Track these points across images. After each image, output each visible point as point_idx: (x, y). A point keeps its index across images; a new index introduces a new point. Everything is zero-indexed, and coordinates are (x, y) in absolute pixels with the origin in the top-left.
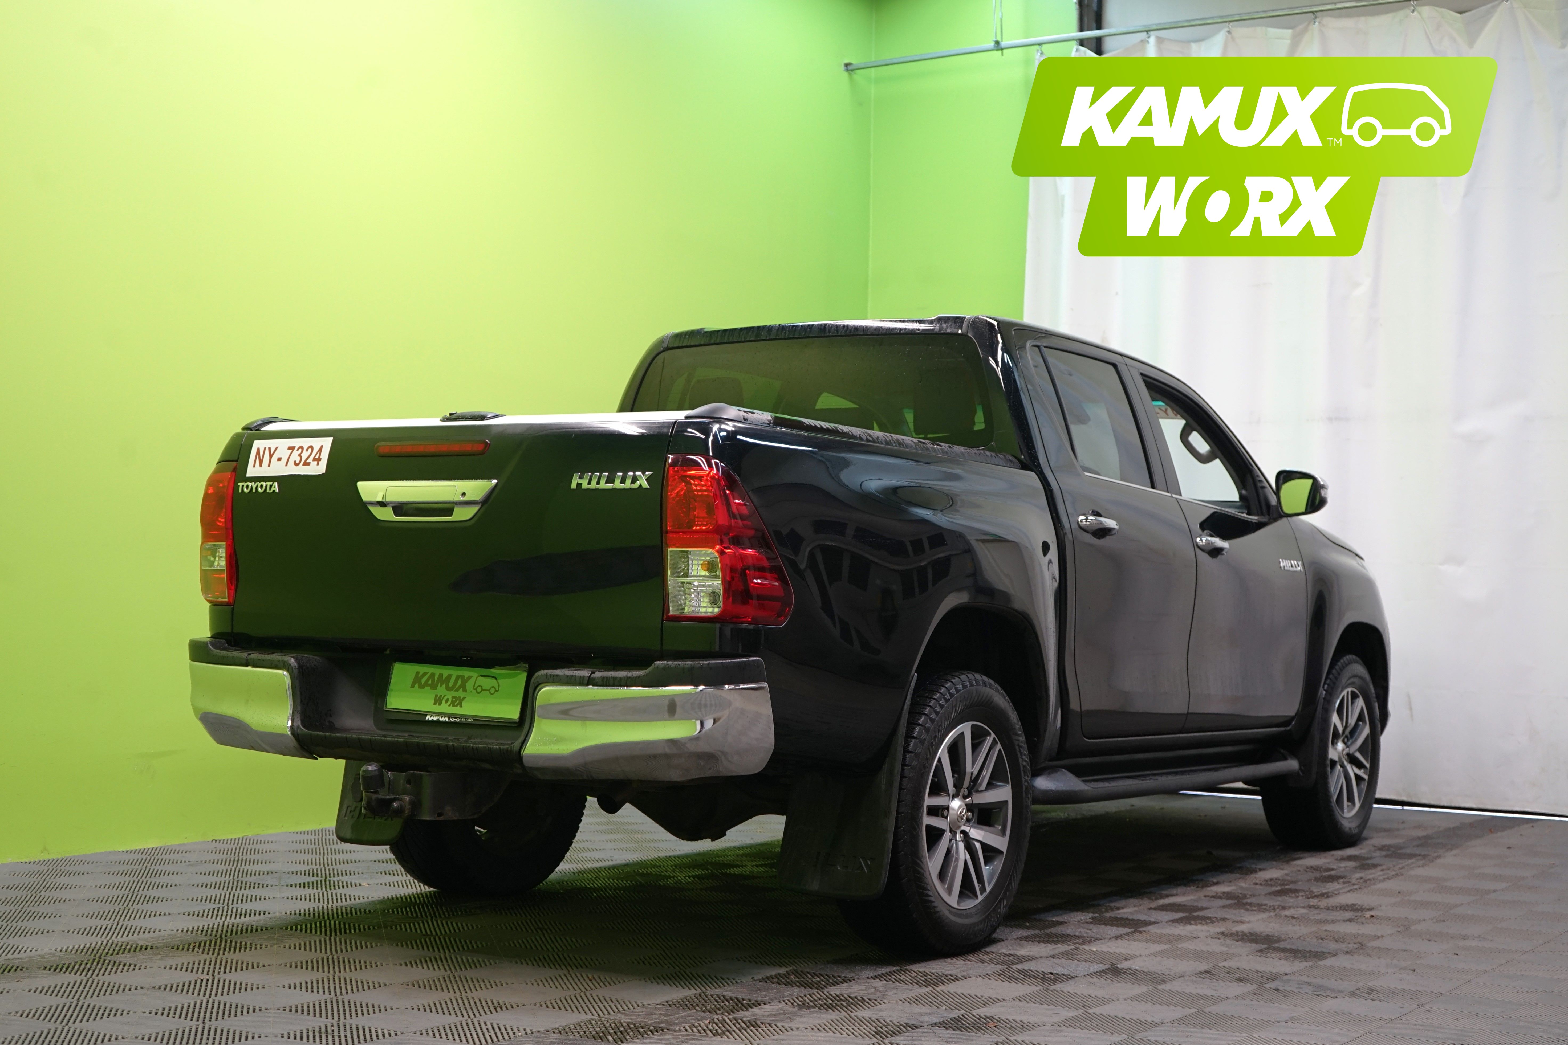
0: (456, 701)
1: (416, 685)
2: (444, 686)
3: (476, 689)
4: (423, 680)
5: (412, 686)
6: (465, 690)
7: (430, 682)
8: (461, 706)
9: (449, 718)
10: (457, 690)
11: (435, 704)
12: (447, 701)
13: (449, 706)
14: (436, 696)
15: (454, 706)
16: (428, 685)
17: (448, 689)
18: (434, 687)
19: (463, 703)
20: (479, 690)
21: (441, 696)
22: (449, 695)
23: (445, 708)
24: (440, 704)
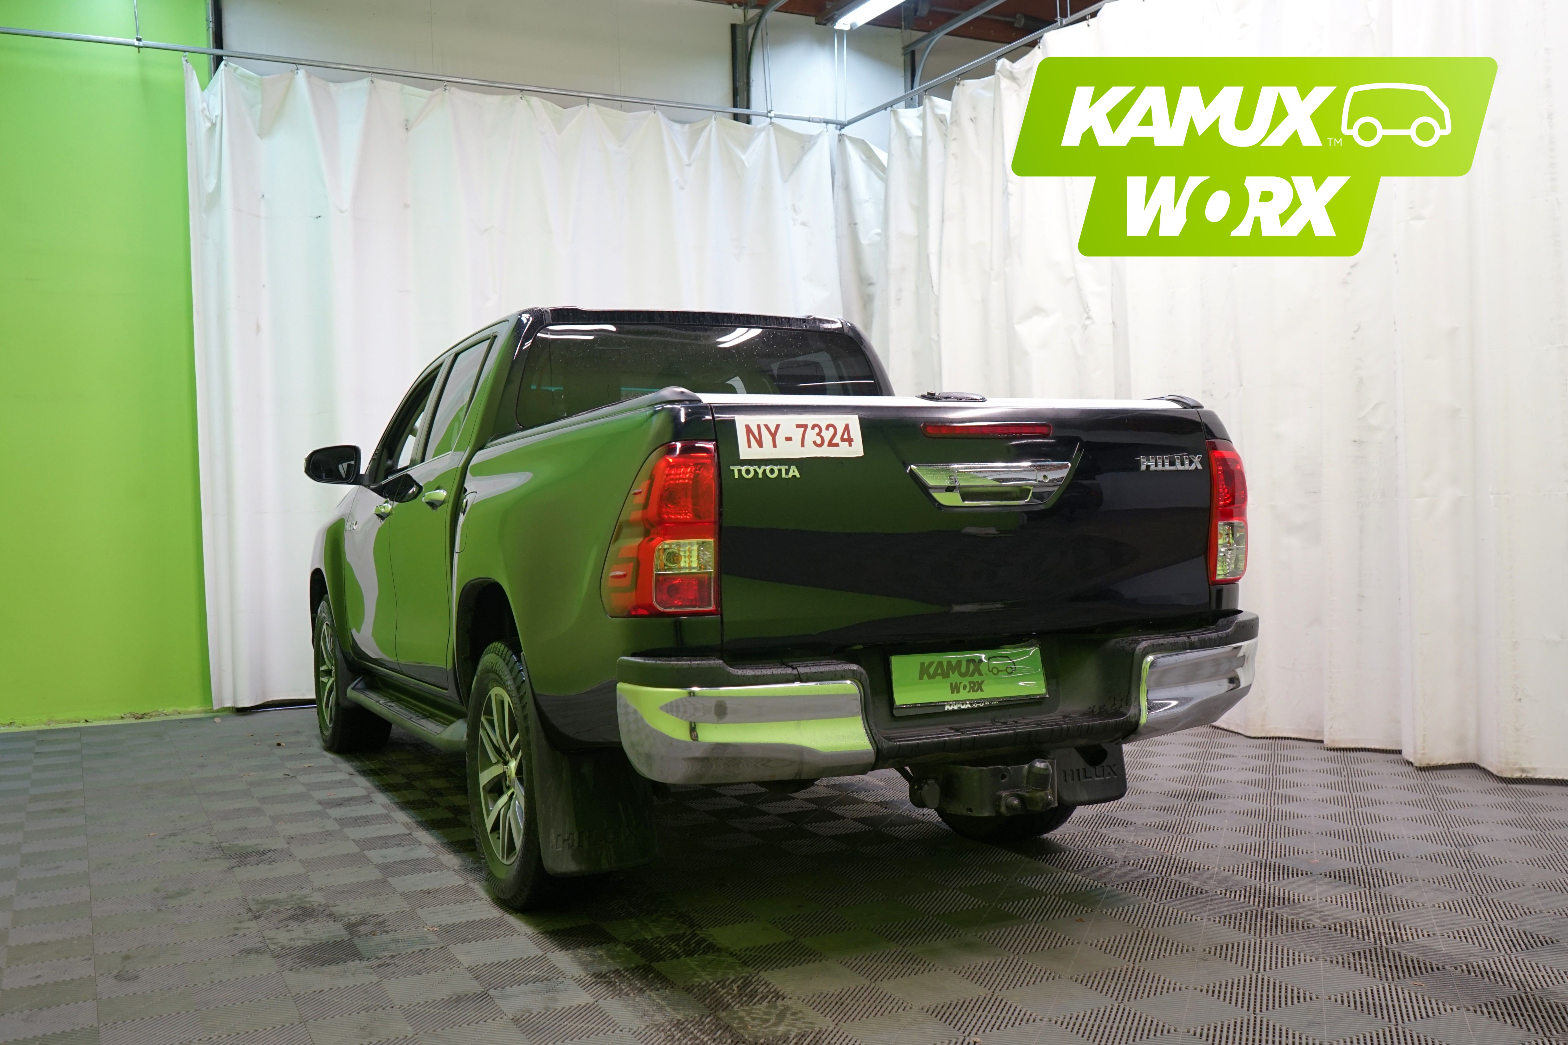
0: (975, 686)
1: (925, 677)
2: (956, 672)
3: (992, 671)
4: (932, 670)
5: (921, 678)
6: (980, 674)
7: (939, 671)
8: (982, 690)
9: (971, 704)
10: (972, 675)
11: (952, 692)
12: (965, 687)
13: (969, 692)
14: (951, 684)
15: (974, 691)
16: (939, 675)
17: (963, 675)
18: (945, 675)
19: (983, 687)
20: (995, 671)
21: (956, 683)
22: (966, 681)
23: (964, 695)
24: (958, 692)
